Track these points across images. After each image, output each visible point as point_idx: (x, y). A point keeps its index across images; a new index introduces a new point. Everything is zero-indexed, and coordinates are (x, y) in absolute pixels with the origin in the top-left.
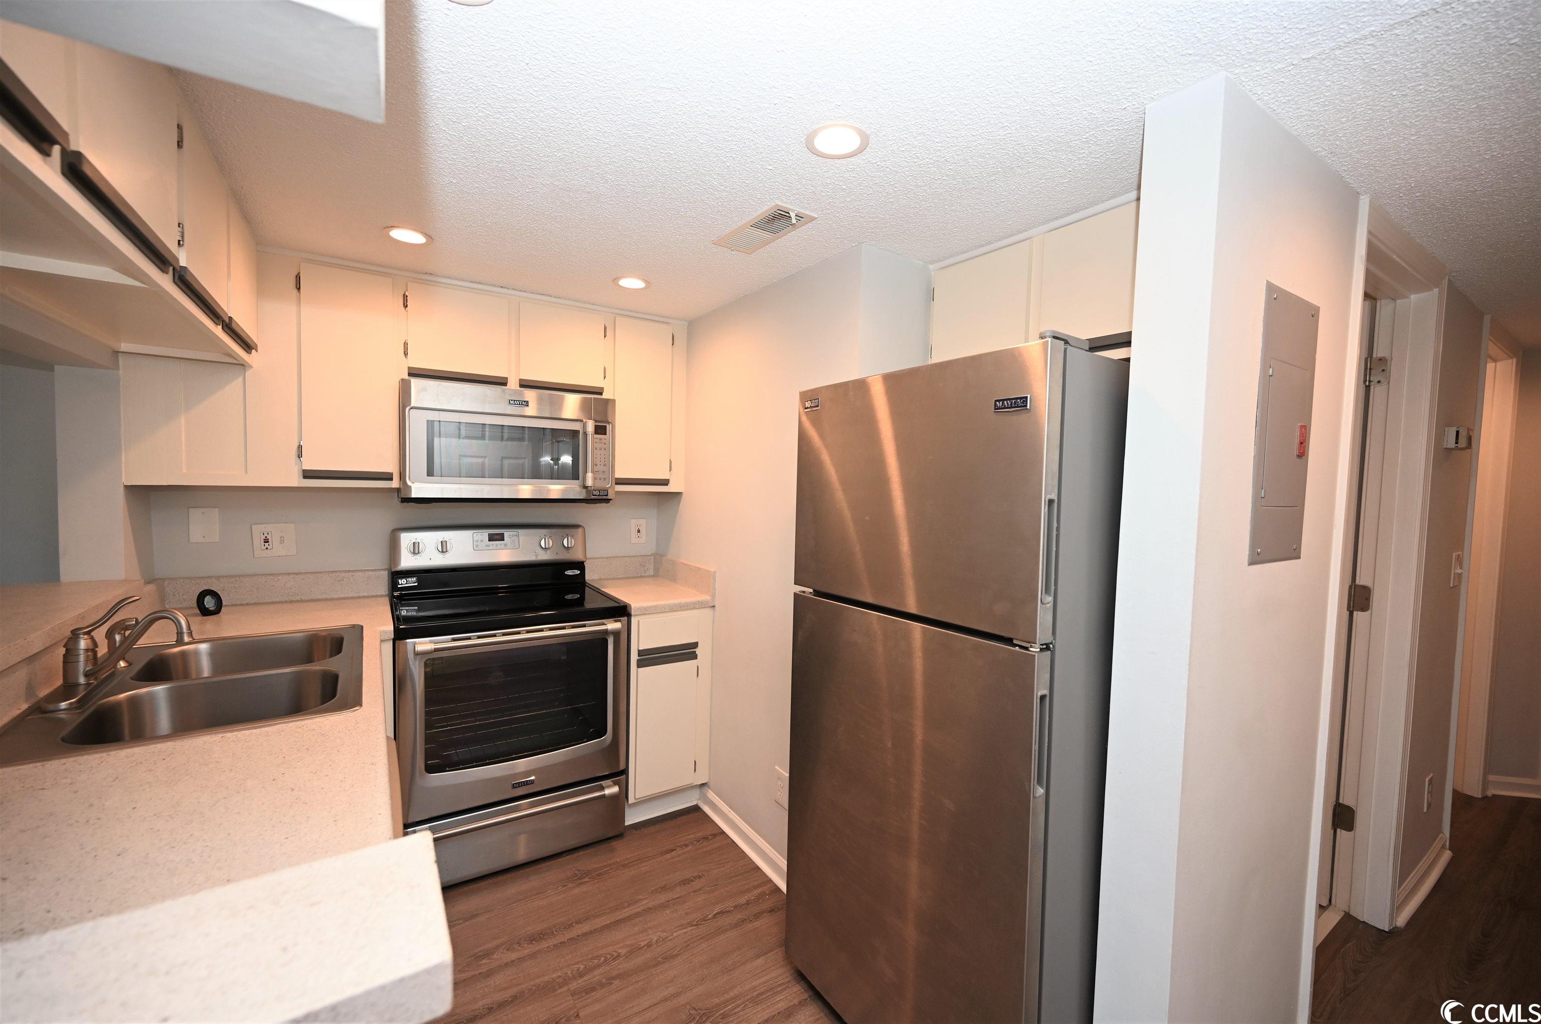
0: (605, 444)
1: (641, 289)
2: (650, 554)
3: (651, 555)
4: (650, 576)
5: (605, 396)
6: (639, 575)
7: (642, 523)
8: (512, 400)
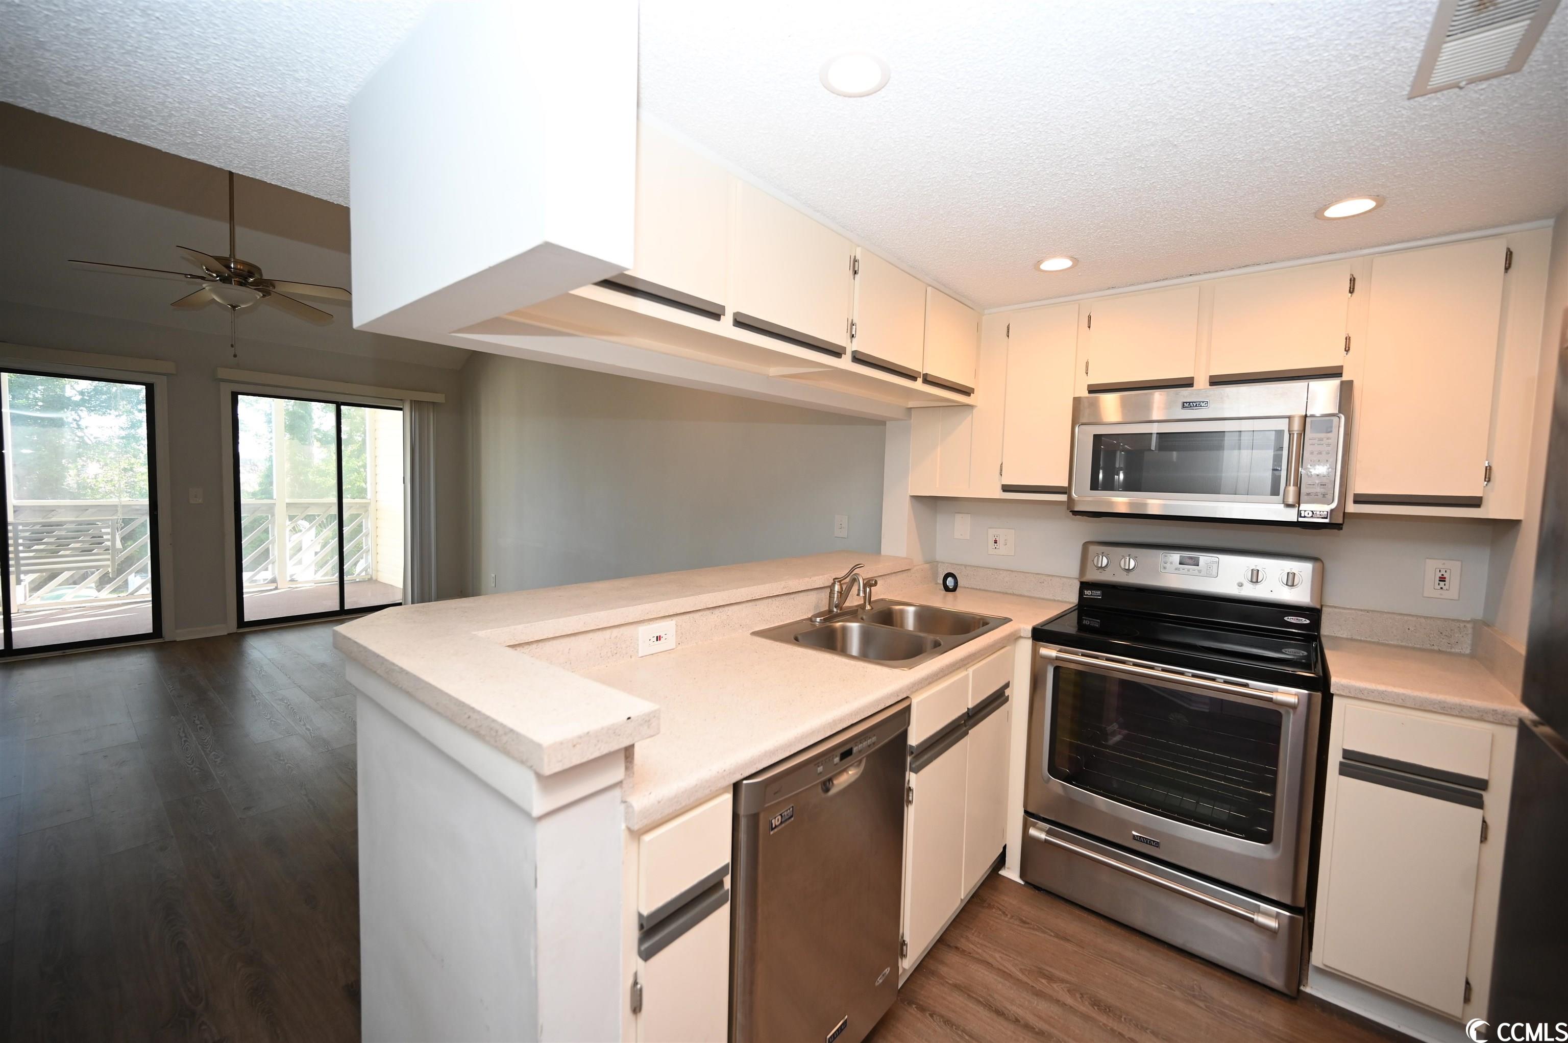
0: (1328, 445)
1: (1370, 211)
2: (1469, 619)
3: (1468, 622)
4: (1460, 655)
5: (1345, 378)
6: (1436, 648)
7: (1453, 569)
8: (1186, 403)
